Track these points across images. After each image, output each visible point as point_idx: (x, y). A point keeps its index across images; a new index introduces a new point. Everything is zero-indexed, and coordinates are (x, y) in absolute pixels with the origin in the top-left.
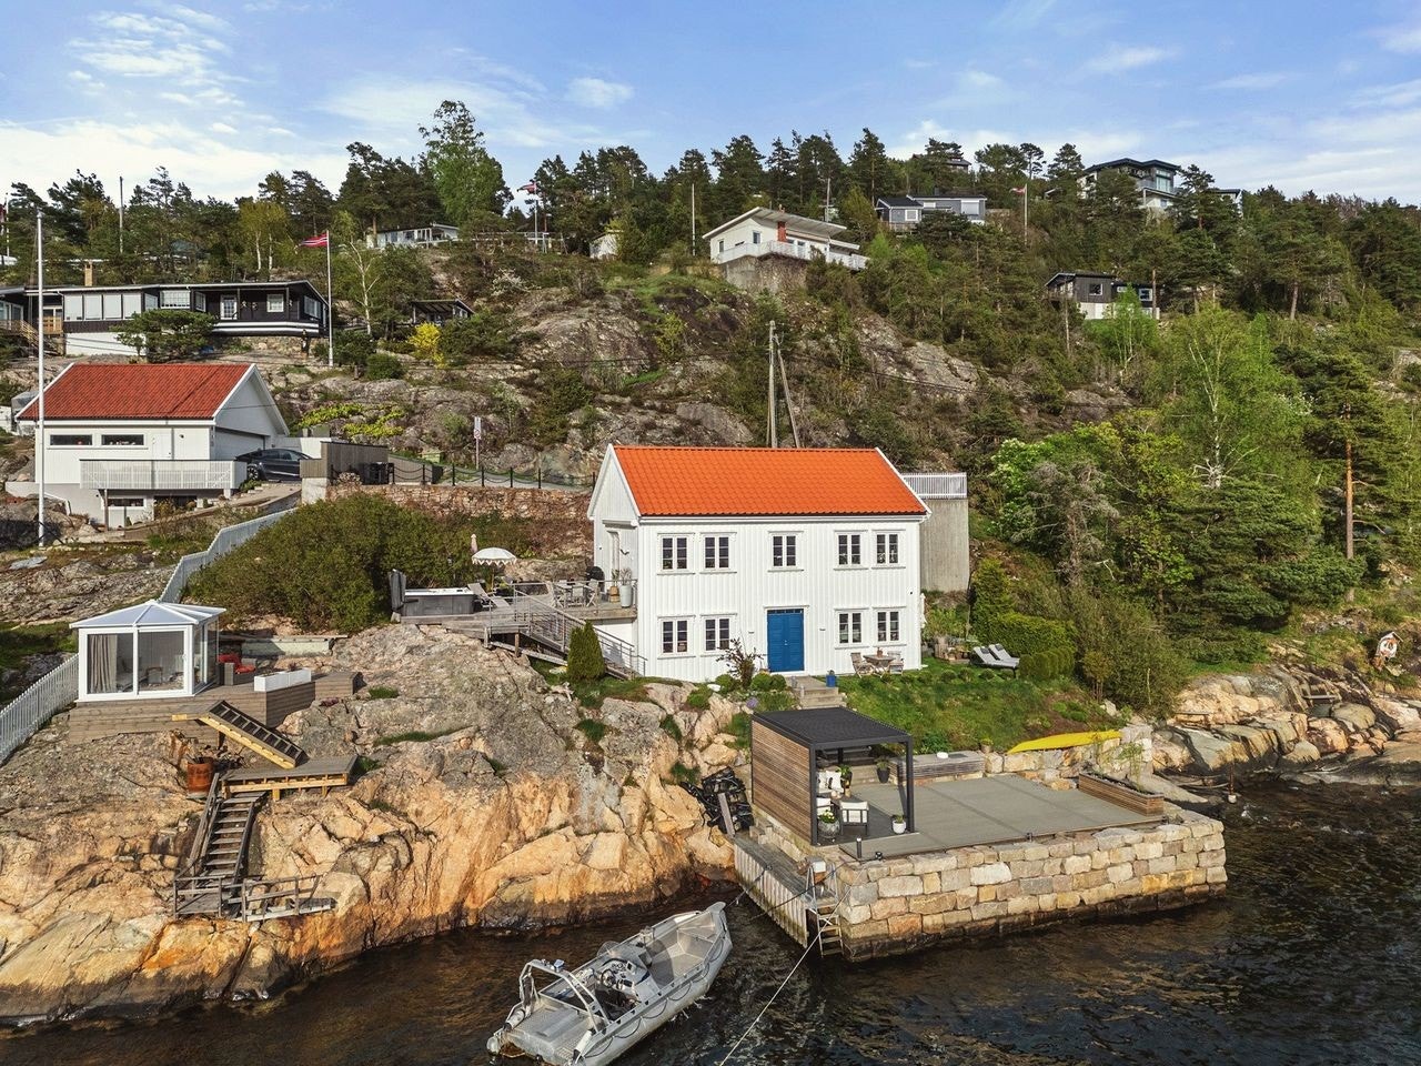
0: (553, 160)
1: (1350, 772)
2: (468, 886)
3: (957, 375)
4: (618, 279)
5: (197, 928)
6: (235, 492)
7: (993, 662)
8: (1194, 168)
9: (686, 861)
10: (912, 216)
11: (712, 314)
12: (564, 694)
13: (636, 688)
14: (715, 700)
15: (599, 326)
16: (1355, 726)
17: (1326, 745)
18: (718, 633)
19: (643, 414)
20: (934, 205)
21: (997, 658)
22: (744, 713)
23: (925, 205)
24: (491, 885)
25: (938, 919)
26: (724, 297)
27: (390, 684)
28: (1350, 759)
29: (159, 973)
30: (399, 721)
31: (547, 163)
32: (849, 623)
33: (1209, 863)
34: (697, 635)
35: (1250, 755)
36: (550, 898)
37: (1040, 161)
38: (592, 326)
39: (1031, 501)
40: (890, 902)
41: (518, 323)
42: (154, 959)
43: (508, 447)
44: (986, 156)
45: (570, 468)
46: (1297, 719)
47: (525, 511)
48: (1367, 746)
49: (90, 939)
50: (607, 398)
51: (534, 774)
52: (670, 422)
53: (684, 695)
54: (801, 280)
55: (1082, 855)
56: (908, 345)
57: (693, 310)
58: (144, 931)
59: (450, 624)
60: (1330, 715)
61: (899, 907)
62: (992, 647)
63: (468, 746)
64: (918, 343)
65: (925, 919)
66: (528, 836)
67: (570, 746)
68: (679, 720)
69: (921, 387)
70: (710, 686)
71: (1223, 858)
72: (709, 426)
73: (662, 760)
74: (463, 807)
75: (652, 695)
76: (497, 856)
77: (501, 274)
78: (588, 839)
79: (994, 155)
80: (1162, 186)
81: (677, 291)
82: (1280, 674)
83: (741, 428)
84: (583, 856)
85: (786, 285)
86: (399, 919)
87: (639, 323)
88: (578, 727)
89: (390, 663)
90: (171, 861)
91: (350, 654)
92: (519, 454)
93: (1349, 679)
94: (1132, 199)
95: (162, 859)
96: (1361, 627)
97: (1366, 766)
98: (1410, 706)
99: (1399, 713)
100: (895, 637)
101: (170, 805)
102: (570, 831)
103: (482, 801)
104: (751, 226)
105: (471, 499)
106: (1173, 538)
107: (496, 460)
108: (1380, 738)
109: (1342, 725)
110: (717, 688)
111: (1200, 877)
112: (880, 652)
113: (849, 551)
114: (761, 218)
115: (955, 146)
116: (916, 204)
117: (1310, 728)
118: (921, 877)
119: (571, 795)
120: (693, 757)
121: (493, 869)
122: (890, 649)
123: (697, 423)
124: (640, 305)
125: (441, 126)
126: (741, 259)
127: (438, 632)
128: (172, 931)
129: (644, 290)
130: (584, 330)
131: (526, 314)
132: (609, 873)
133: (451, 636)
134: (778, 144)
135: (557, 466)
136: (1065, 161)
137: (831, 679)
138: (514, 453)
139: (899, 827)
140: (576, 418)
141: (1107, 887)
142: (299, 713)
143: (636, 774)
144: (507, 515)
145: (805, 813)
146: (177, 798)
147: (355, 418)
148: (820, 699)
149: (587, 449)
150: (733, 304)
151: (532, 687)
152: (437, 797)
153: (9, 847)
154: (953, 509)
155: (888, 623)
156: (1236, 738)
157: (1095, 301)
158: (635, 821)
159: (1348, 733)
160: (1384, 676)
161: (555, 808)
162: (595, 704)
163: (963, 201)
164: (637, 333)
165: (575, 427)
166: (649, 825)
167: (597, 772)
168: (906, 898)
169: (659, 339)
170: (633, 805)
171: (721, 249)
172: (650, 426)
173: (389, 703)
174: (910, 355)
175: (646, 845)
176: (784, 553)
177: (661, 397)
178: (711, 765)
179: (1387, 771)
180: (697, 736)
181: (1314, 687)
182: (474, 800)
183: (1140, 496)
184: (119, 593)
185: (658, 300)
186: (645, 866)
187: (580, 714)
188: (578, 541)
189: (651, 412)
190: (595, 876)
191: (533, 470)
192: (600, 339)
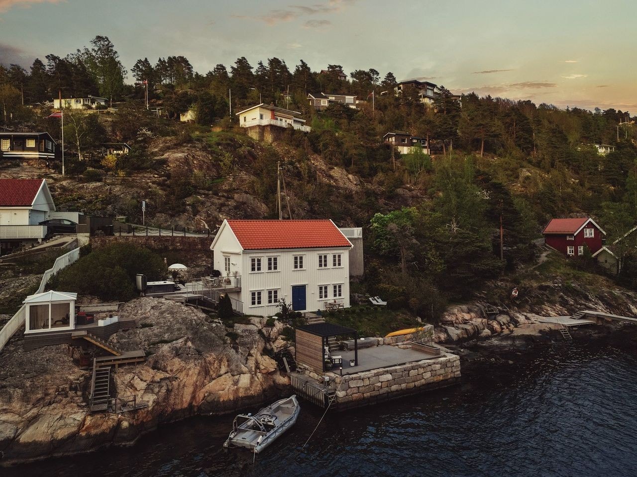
0: (143, 60)
1: (501, 340)
2: (193, 397)
3: (351, 182)
4: (197, 133)
5: (99, 416)
6: (43, 240)
7: (377, 303)
8: (443, 87)
9: (272, 383)
10: (324, 103)
11: (244, 151)
12: (219, 323)
13: (246, 319)
14: (276, 322)
15: (193, 157)
16: (503, 323)
17: (494, 331)
18: (273, 295)
19: (219, 199)
20: (334, 98)
21: (378, 302)
22: (288, 327)
23: (330, 98)
24: (202, 396)
25: (368, 394)
26: (249, 143)
27: (148, 321)
28: (502, 335)
29: (86, 434)
30: (156, 335)
31: (140, 61)
32: (323, 290)
33: (455, 370)
34: (265, 297)
35: (467, 335)
36: (226, 399)
37: (378, 77)
38: (190, 157)
39: (386, 239)
40: (353, 389)
41: (153, 154)
42: (84, 428)
43: (158, 215)
44: (356, 75)
45: (187, 224)
46: (483, 321)
48: (507, 330)
49: (55, 423)
50: (202, 191)
51: (213, 354)
52: (232, 203)
53: (265, 321)
54: (283, 137)
55: (415, 369)
56: (331, 169)
57: (235, 149)
58: (78, 419)
59: (167, 297)
60: (495, 319)
61: (355, 391)
62: (376, 297)
63: (185, 344)
64: (335, 168)
65: (364, 394)
66: (213, 377)
67: (225, 343)
68: (264, 331)
69: (338, 188)
70: (273, 317)
71: (460, 368)
73: (260, 346)
74: (188, 367)
75: (252, 321)
76: (203, 385)
77: (142, 130)
78: (237, 377)
79: (358, 74)
80: (430, 93)
81: (226, 140)
82: (478, 304)
83: (264, 205)
84: (236, 383)
85: (275, 139)
86: (170, 409)
87: (211, 156)
88: (226, 335)
89: (145, 313)
90: (79, 393)
91: (127, 310)
92: (163, 218)
93: (502, 306)
94: (417, 98)
95: (76, 393)
96: (506, 285)
97: (507, 337)
98: (522, 315)
99: (518, 317)
100: (340, 295)
101: (74, 372)
102: (229, 374)
103: (195, 365)
104: (259, 111)
105: (155, 241)
106: (440, 253)
107: (153, 221)
108: (512, 326)
109: (499, 323)
110: (276, 318)
111: (452, 375)
112: (335, 302)
113: (323, 262)
114: (263, 108)
115: (340, 67)
116: (326, 97)
117: (488, 324)
118: (363, 379)
119: (228, 361)
120: (270, 345)
121: (202, 390)
122: (338, 300)
123: (244, 203)
124: (210, 146)
125: (96, 49)
126: (255, 126)
127: (163, 300)
128: (89, 418)
129: (211, 139)
130: (187, 159)
131: (156, 150)
132: (247, 389)
133: (168, 301)
134: (261, 64)
135: (181, 223)
136: (389, 80)
137: (319, 313)
138: (161, 217)
139: (352, 364)
140: (189, 201)
141: (423, 380)
142: (115, 334)
143: (252, 352)
145: (320, 361)
146: (76, 370)
147: (81, 201)
148: (315, 321)
149: (195, 215)
150: (253, 146)
151: (206, 320)
153: (11, 392)
154: (357, 242)
155: (337, 289)
156: (463, 329)
157: (404, 145)
158: (253, 369)
159: (501, 325)
160: (514, 304)
161: (223, 367)
162: (232, 326)
163: (347, 97)
164: (211, 160)
165: (189, 205)
166: (258, 371)
167: (237, 352)
168: (358, 387)
169: (222, 164)
170: (252, 363)
171: (245, 120)
172: (223, 205)
173: (151, 329)
174: (332, 173)
175: (258, 378)
176: (298, 263)
177: (226, 191)
178: (277, 348)
179: (514, 338)
180: (271, 337)
181: (489, 309)
182: (192, 365)
183: (427, 236)
184: (13, 287)
185: (218, 144)
186: (259, 386)
187: (227, 330)
188: (203, 259)
189: (223, 198)
190: (241, 390)
191: (170, 225)
192: (194, 163)
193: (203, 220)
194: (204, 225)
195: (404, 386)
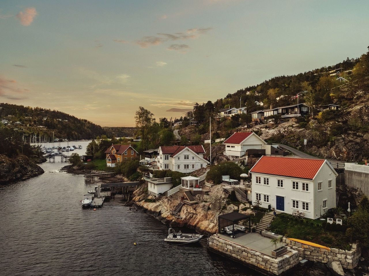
2: (197, 223)
14: (249, 210)
18: (266, 197)
22: (254, 214)
25: (221, 250)
27: (210, 193)
30: (206, 199)
32: (295, 203)
33: (273, 269)
34: (262, 197)
38: (364, 108)
42: (168, 217)
45: (324, 153)
51: (213, 211)
53: (244, 207)
55: (246, 252)
61: (216, 245)
63: (210, 205)
67: (219, 209)
76: (203, 221)
77: (358, 91)
78: (211, 223)
84: (209, 225)
88: (223, 207)
91: (212, 188)
92: (314, 148)
100: (307, 209)
107: (309, 150)
110: (252, 208)
112: (304, 213)
113: (295, 186)
118: (219, 242)
141: (250, 261)
148: (269, 216)
149: (331, 148)
152: (201, 210)
155: (305, 205)
162: (229, 204)
165: (331, 141)
173: (208, 196)
176: (280, 184)
190: (208, 228)
191: (316, 153)
193: (334, 151)
194: (334, 154)
195: (239, 257)
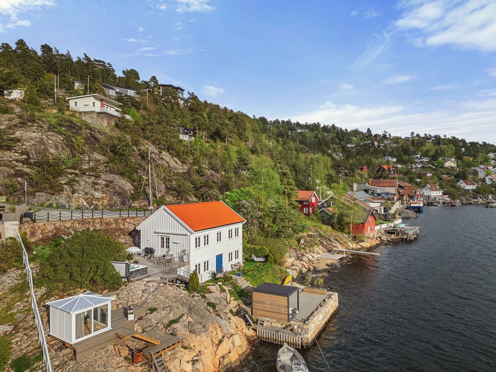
3: (177, 164)
9: (246, 337)
10: (113, 93)
11: (86, 134)
13: (206, 289)
14: (224, 288)
15: (47, 137)
17: (306, 268)
18: (206, 264)
19: (89, 178)
20: (118, 90)
21: (256, 259)
23: (115, 89)
24: (218, 362)
28: (311, 270)
30: (164, 318)
32: (230, 256)
33: (337, 302)
34: (202, 267)
36: (234, 359)
38: (44, 137)
45: (68, 202)
46: (299, 262)
47: (98, 227)
48: (311, 266)
50: (68, 171)
51: (210, 324)
52: (101, 182)
53: (218, 287)
54: (113, 123)
60: (302, 260)
61: (313, 331)
63: (189, 320)
64: (163, 152)
66: (217, 344)
67: (210, 312)
72: (116, 183)
75: (212, 290)
76: (215, 352)
78: (231, 339)
80: (181, 95)
82: (291, 251)
83: (128, 184)
84: (233, 344)
85: (109, 124)
88: (207, 305)
100: (238, 257)
102: (226, 338)
104: (92, 99)
105: (79, 224)
108: (311, 263)
111: (336, 306)
113: (230, 234)
114: (96, 97)
116: (112, 88)
117: (301, 264)
118: (315, 322)
119: (220, 327)
121: (216, 356)
122: (237, 261)
123: (112, 182)
124: (54, 127)
126: (90, 112)
127: (145, 283)
130: (42, 139)
135: (62, 201)
136: (153, 81)
139: (297, 312)
140: (63, 180)
143: (228, 316)
144: (92, 229)
148: (241, 281)
149: (73, 193)
150: (91, 129)
151: (189, 296)
152: (196, 339)
155: (237, 253)
161: (218, 332)
163: (128, 90)
164: (63, 140)
165: (65, 184)
167: (221, 318)
168: (314, 328)
171: (76, 105)
172: (95, 184)
174: (162, 156)
176: (219, 238)
178: (234, 308)
181: (297, 254)
182: (204, 337)
187: (205, 301)
189: (92, 177)
191: (52, 203)
192: (49, 143)
193: (82, 198)
194: (83, 203)
